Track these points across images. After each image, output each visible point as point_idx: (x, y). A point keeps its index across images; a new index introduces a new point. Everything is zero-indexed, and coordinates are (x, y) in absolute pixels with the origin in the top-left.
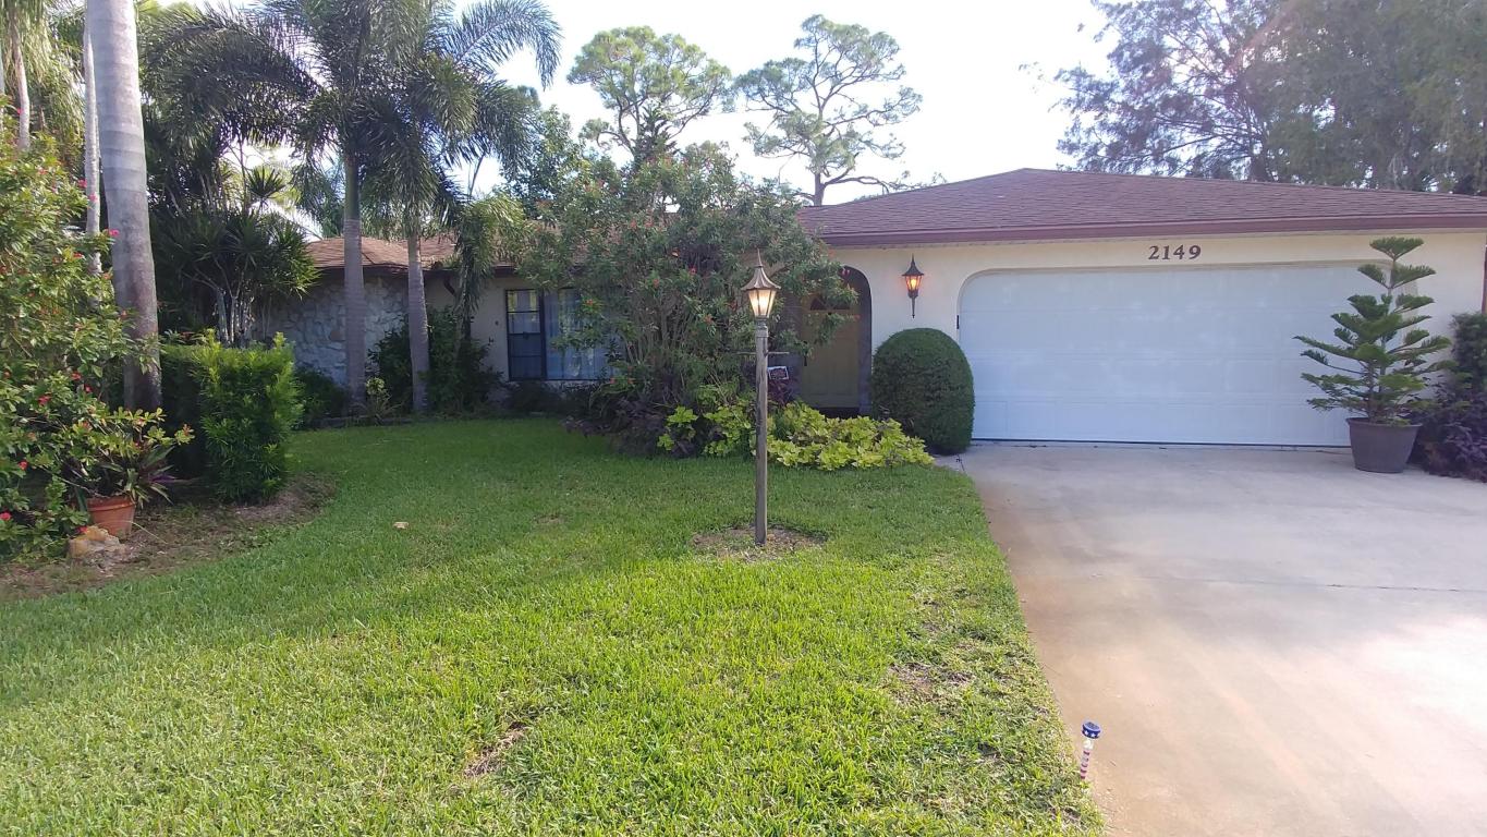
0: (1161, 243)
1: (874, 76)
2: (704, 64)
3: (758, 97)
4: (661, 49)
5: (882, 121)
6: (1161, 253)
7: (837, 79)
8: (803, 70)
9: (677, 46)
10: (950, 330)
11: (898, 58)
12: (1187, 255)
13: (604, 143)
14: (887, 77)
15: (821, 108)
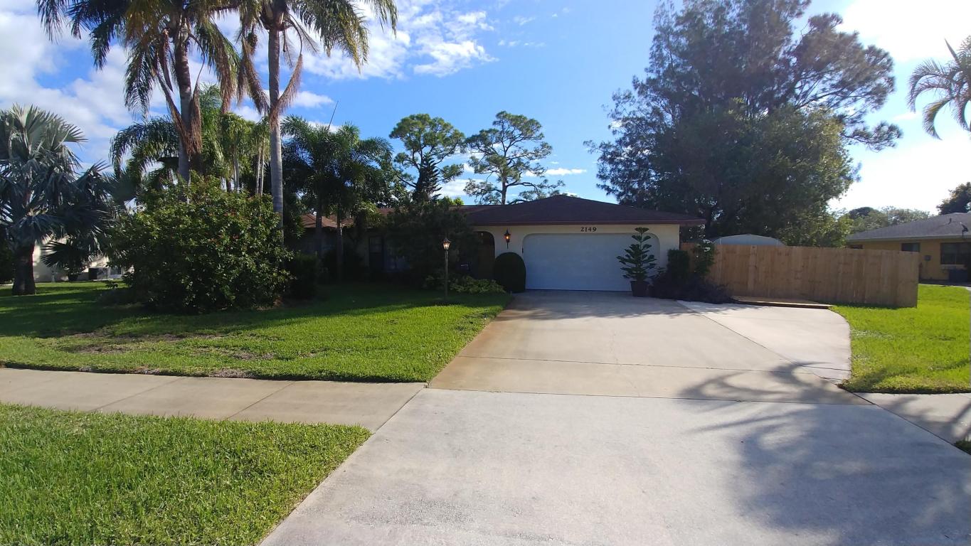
0: (585, 226)
1: (529, 138)
2: (452, 131)
3: (476, 147)
4: (433, 124)
5: (534, 157)
6: (584, 229)
7: (513, 139)
8: (498, 134)
9: (440, 124)
10: (519, 253)
11: (541, 130)
12: (592, 230)
13: (406, 164)
14: (535, 138)
15: (505, 152)
